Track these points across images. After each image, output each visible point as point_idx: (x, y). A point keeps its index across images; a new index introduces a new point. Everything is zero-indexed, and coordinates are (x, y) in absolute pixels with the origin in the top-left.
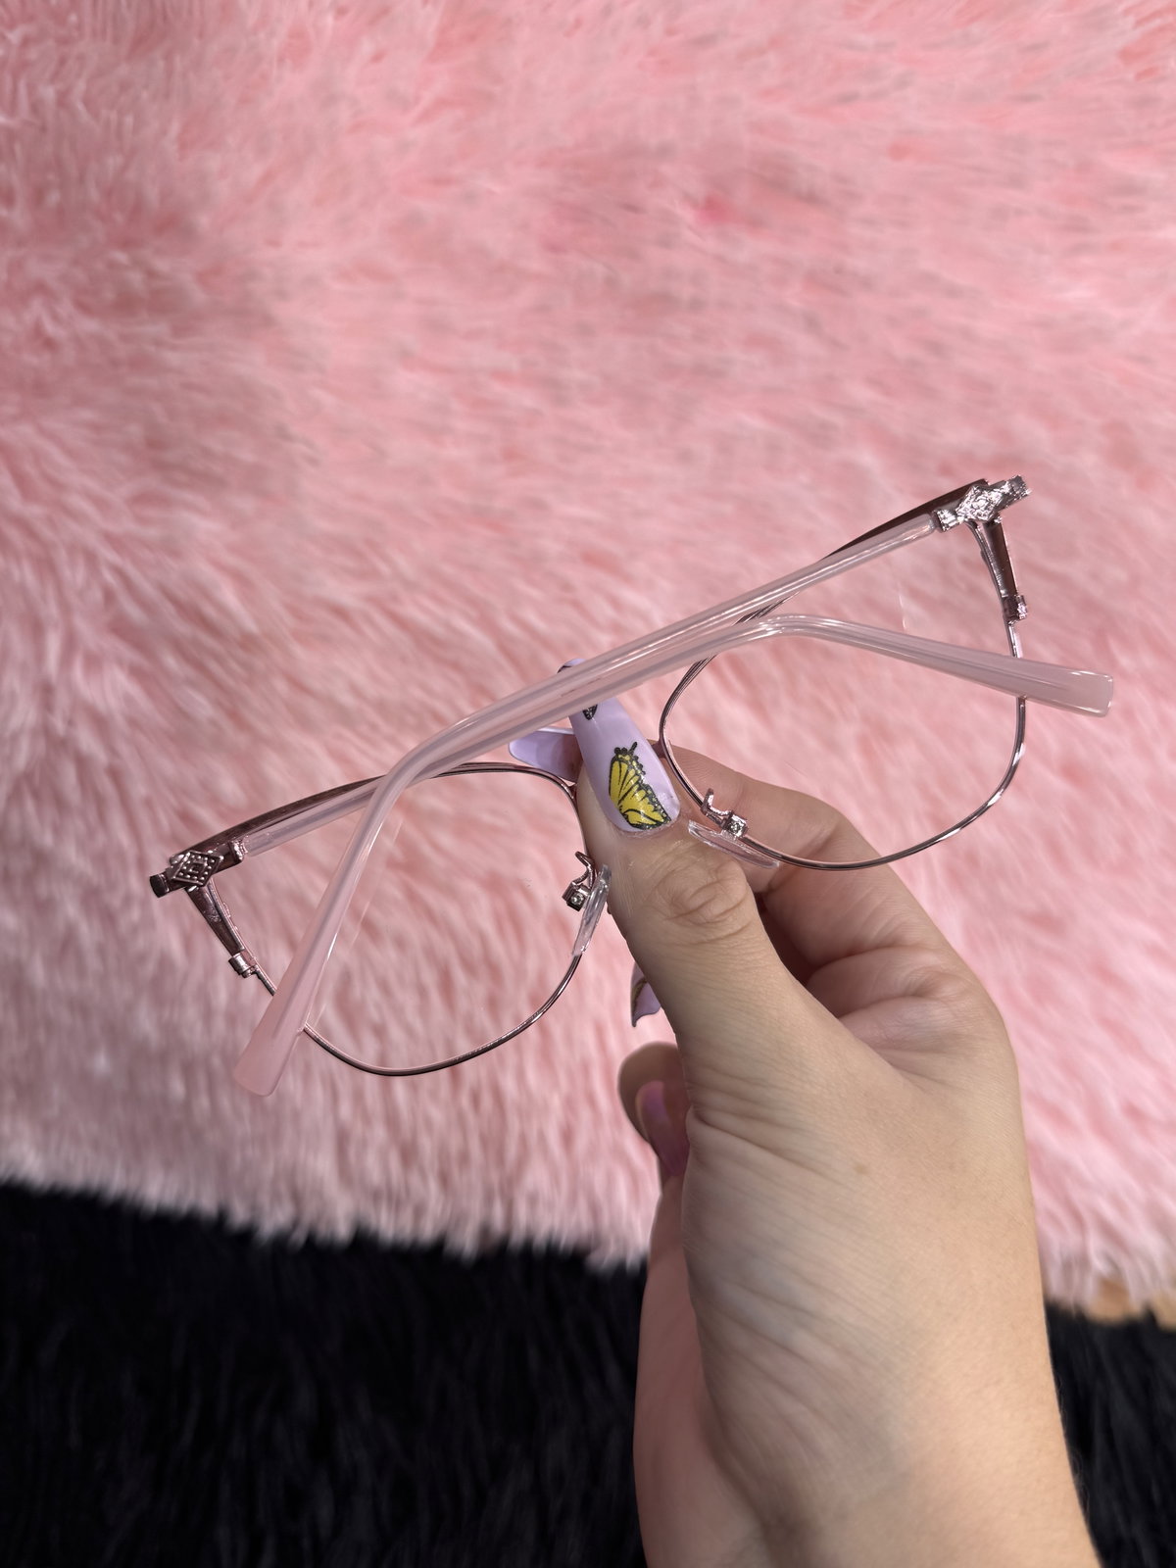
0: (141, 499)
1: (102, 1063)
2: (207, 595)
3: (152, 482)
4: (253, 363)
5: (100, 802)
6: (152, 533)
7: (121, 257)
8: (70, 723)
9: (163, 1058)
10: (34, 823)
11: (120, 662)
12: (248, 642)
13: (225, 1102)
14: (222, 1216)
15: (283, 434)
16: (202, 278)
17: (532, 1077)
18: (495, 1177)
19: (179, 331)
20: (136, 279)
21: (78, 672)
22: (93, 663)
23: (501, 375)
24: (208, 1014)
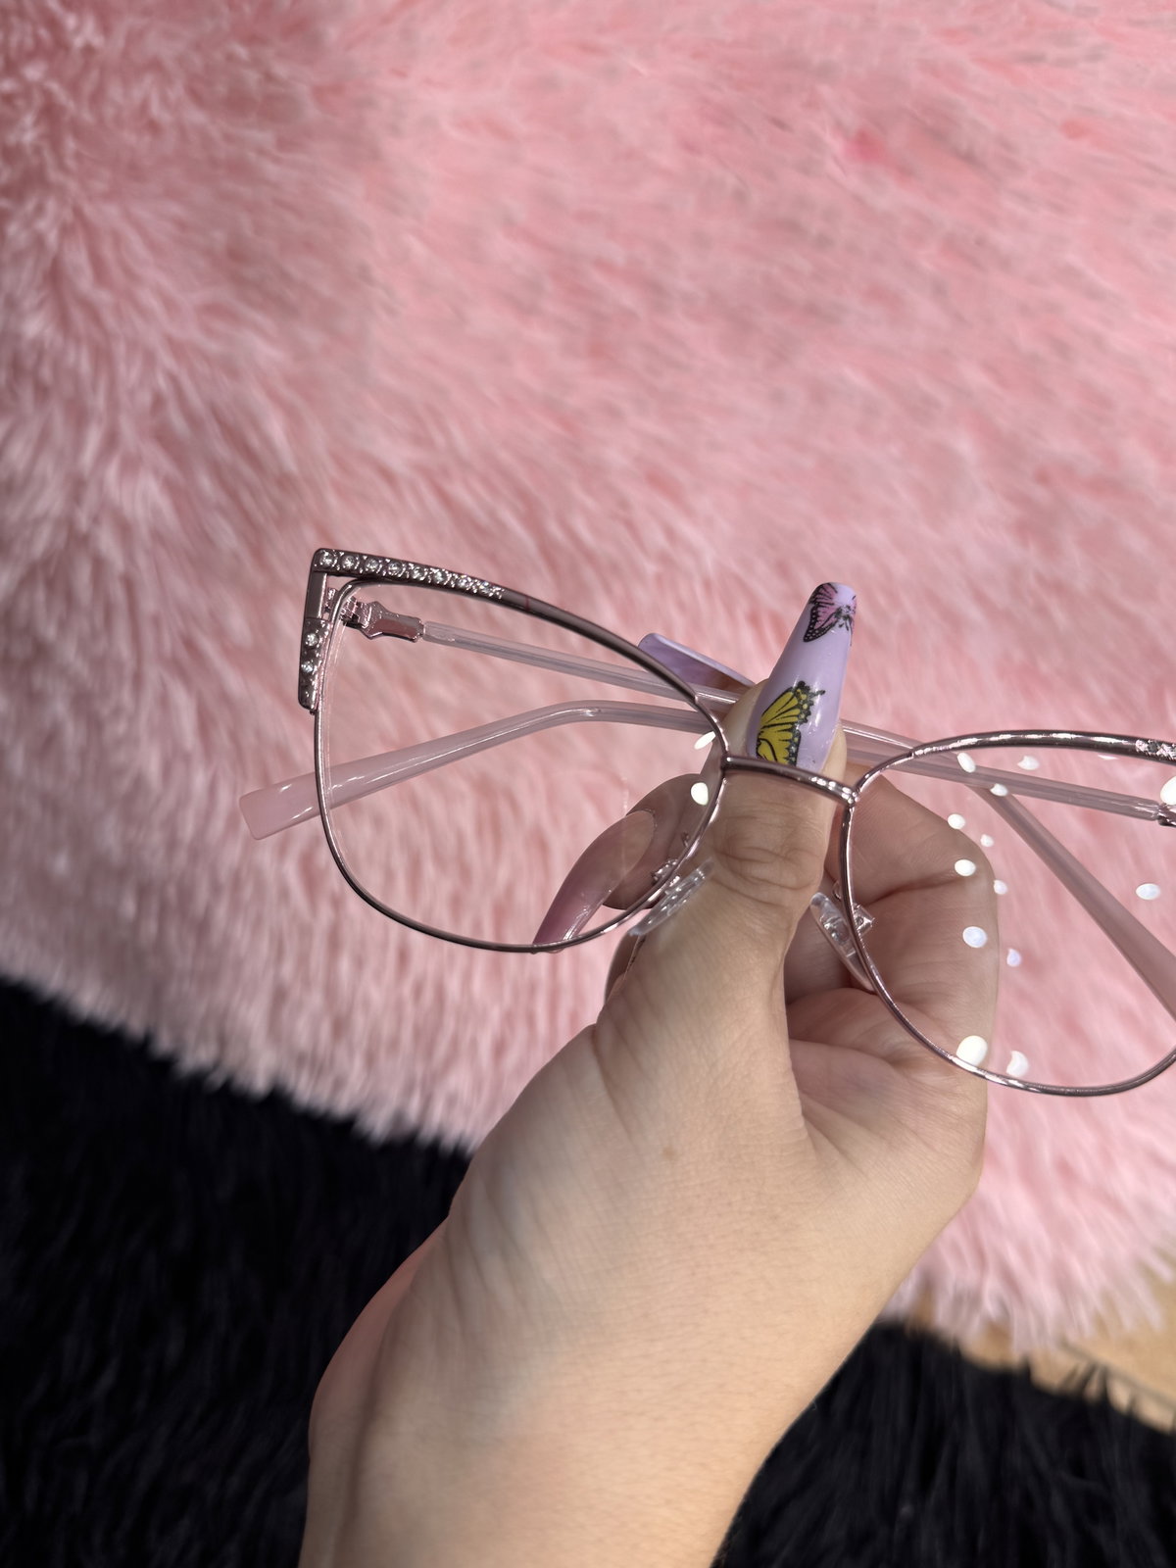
0: (213, 309)
1: (61, 864)
2: (255, 423)
3: (225, 294)
4: (352, 197)
5: (109, 611)
6: (214, 347)
7: (242, 51)
8: (95, 520)
9: (121, 874)
10: (41, 612)
11: (156, 472)
12: (285, 481)
13: (173, 933)
14: (147, 1041)
15: (365, 274)
16: (319, 93)
17: (478, 984)
18: (419, 1070)
19: (283, 144)
20: (252, 77)
21: (112, 472)
22: (131, 466)
23: (604, 265)
24: (172, 844)
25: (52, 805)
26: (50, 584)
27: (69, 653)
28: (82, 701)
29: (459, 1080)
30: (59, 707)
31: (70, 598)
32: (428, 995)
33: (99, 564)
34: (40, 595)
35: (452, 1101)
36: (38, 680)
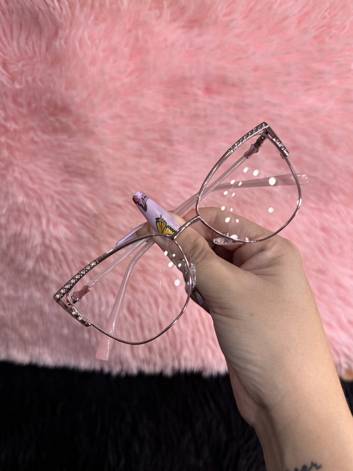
0: (64, 181)
1: (66, 331)
2: (83, 204)
3: (66, 176)
4: (90, 144)
5: (60, 262)
6: (68, 190)
7: (52, 119)
8: (50, 241)
10: (43, 268)
11: (62, 224)
12: (95, 216)
15: (100, 162)
16: (74, 122)
18: (175, 354)
19: (70, 137)
20: (57, 124)
21: (51, 228)
22: (55, 225)
23: (155, 140)
26: (43, 261)
27: (54, 276)
29: (186, 353)
31: (49, 262)
33: (54, 252)
34: (41, 264)
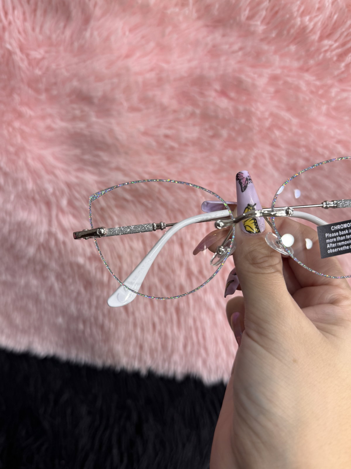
1: (60, 320)
25: (54, 305)
26: (44, 248)
27: (54, 265)
28: (58, 277)
29: (176, 357)
30: (52, 278)
31: (50, 251)
32: (163, 334)
33: (56, 240)
34: (43, 252)
35: (175, 363)
36: (45, 273)
